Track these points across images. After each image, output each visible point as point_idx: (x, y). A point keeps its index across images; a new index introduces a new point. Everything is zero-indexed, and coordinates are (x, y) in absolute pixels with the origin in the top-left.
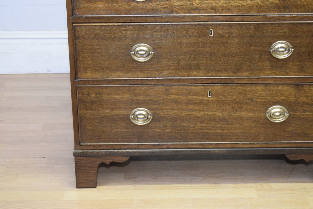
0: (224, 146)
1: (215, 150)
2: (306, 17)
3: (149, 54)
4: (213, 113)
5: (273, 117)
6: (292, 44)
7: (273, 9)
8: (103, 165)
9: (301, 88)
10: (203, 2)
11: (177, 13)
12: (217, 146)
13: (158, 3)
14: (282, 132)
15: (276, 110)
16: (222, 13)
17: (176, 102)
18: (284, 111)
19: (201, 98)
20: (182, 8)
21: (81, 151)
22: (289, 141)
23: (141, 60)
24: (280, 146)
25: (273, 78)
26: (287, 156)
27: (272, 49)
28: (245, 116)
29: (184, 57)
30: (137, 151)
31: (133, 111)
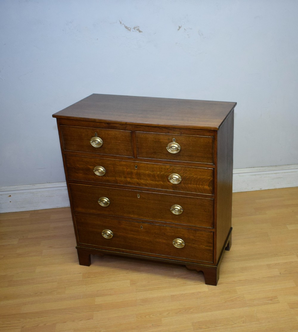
0: (152, 256)
2: (188, 194)
4: (145, 238)
9: (190, 231)
10: (132, 180)
11: (120, 184)
12: (148, 255)
13: (110, 178)
14: (183, 253)
15: (180, 241)
16: (143, 186)
17: (125, 229)
18: (183, 242)
19: (137, 229)
20: (122, 181)
21: (79, 247)
22: (187, 258)
24: (183, 260)
25: (174, 224)
26: (186, 266)
27: (171, 209)
28: (162, 241)
29: (125, 207)
30: (107, 251)
31: (104, 231)
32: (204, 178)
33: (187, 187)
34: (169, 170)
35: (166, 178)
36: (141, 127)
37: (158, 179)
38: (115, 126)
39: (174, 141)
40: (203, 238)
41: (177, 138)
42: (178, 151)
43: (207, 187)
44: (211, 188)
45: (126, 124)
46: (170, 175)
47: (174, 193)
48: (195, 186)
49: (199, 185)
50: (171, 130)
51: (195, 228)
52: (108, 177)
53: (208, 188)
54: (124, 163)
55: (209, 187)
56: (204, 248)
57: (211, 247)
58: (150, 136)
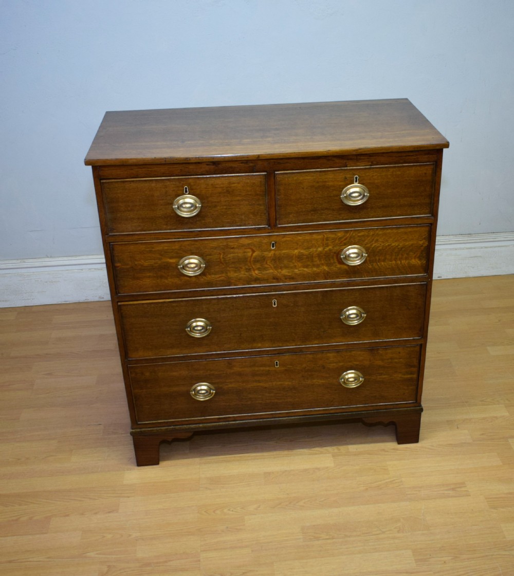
0: (296, 414)
1: (287, 419)
2: (379, 281)
3: (207, 330)
4: (282, 383)
5: (348, 383)
6: (364, 309)
7: (342, 274)
8: (164, 442)
9: (376, 352)
10: (263, 273)
11: (235, 285)
12: (287, 415)
13: (213, 276)
14: (358, 396)
15: (350, 375)
16: (285, 282)
17: (240, 374)
18: (359, 376)
19: (268, 368)
20: (240, 279)
21: (139, 430)
22: (365, 404)
23: (198, 335)
24: (356, 410)
25: (345, 344)
26: (364, 419)
27: (342, 316)
28: (317, 383)
29: (245, 329)
30: (201, 425)
31: (194, 387)
32: (412, 245)
33: (377, 267)
34: (343, 239)
35: (335, 258)
36: (287, 163)
37: (318, 262)
38: (231, 167)
39: (356, 181)
40: (401, 360)
41: (364, 175)
42: (365, 200)
43: (415, 262)
44: (425, 262)
45: (258, 159)
46: (343, 250)
47: (349, 284)
48: (394, 262)
49: (400, 259)
50: (351, 159)
51: (385, 345)
52: (210, 274)
53: (419, 262)
54: (247, 241)
55: (420, 259)
56: (401, 377)
57: (414, 374)
58: (307, 178)
